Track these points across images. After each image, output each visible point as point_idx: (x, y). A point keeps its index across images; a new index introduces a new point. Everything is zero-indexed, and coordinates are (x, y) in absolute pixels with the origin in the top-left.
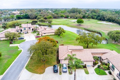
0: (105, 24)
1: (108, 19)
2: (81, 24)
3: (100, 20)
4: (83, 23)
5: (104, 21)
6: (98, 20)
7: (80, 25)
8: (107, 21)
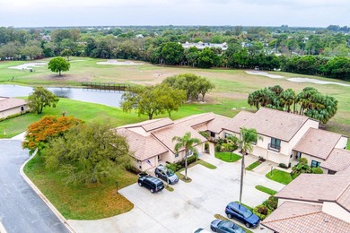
0: (122, 66)
1: (119, 54)
2: (62, 73)
3: (99, 56)
4: (68, 69)
5: (109, 58)
6: (93, 57)
7: (60, 76)
8: (118, 58)
